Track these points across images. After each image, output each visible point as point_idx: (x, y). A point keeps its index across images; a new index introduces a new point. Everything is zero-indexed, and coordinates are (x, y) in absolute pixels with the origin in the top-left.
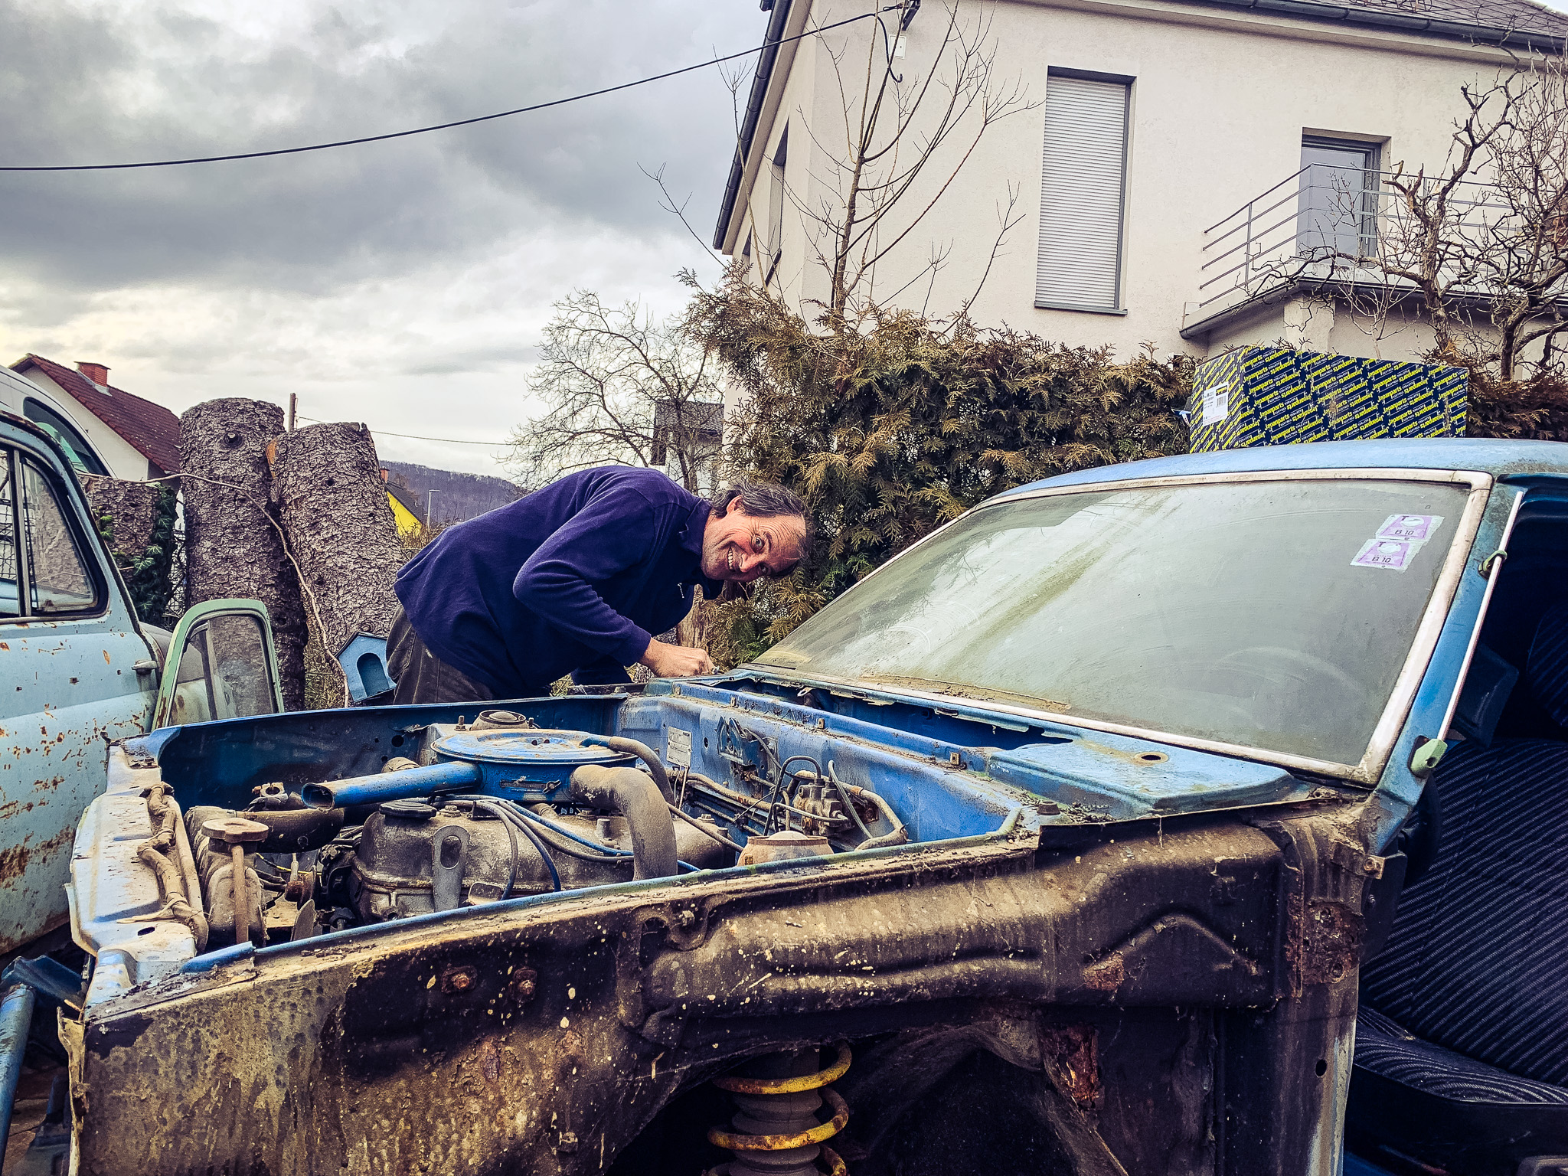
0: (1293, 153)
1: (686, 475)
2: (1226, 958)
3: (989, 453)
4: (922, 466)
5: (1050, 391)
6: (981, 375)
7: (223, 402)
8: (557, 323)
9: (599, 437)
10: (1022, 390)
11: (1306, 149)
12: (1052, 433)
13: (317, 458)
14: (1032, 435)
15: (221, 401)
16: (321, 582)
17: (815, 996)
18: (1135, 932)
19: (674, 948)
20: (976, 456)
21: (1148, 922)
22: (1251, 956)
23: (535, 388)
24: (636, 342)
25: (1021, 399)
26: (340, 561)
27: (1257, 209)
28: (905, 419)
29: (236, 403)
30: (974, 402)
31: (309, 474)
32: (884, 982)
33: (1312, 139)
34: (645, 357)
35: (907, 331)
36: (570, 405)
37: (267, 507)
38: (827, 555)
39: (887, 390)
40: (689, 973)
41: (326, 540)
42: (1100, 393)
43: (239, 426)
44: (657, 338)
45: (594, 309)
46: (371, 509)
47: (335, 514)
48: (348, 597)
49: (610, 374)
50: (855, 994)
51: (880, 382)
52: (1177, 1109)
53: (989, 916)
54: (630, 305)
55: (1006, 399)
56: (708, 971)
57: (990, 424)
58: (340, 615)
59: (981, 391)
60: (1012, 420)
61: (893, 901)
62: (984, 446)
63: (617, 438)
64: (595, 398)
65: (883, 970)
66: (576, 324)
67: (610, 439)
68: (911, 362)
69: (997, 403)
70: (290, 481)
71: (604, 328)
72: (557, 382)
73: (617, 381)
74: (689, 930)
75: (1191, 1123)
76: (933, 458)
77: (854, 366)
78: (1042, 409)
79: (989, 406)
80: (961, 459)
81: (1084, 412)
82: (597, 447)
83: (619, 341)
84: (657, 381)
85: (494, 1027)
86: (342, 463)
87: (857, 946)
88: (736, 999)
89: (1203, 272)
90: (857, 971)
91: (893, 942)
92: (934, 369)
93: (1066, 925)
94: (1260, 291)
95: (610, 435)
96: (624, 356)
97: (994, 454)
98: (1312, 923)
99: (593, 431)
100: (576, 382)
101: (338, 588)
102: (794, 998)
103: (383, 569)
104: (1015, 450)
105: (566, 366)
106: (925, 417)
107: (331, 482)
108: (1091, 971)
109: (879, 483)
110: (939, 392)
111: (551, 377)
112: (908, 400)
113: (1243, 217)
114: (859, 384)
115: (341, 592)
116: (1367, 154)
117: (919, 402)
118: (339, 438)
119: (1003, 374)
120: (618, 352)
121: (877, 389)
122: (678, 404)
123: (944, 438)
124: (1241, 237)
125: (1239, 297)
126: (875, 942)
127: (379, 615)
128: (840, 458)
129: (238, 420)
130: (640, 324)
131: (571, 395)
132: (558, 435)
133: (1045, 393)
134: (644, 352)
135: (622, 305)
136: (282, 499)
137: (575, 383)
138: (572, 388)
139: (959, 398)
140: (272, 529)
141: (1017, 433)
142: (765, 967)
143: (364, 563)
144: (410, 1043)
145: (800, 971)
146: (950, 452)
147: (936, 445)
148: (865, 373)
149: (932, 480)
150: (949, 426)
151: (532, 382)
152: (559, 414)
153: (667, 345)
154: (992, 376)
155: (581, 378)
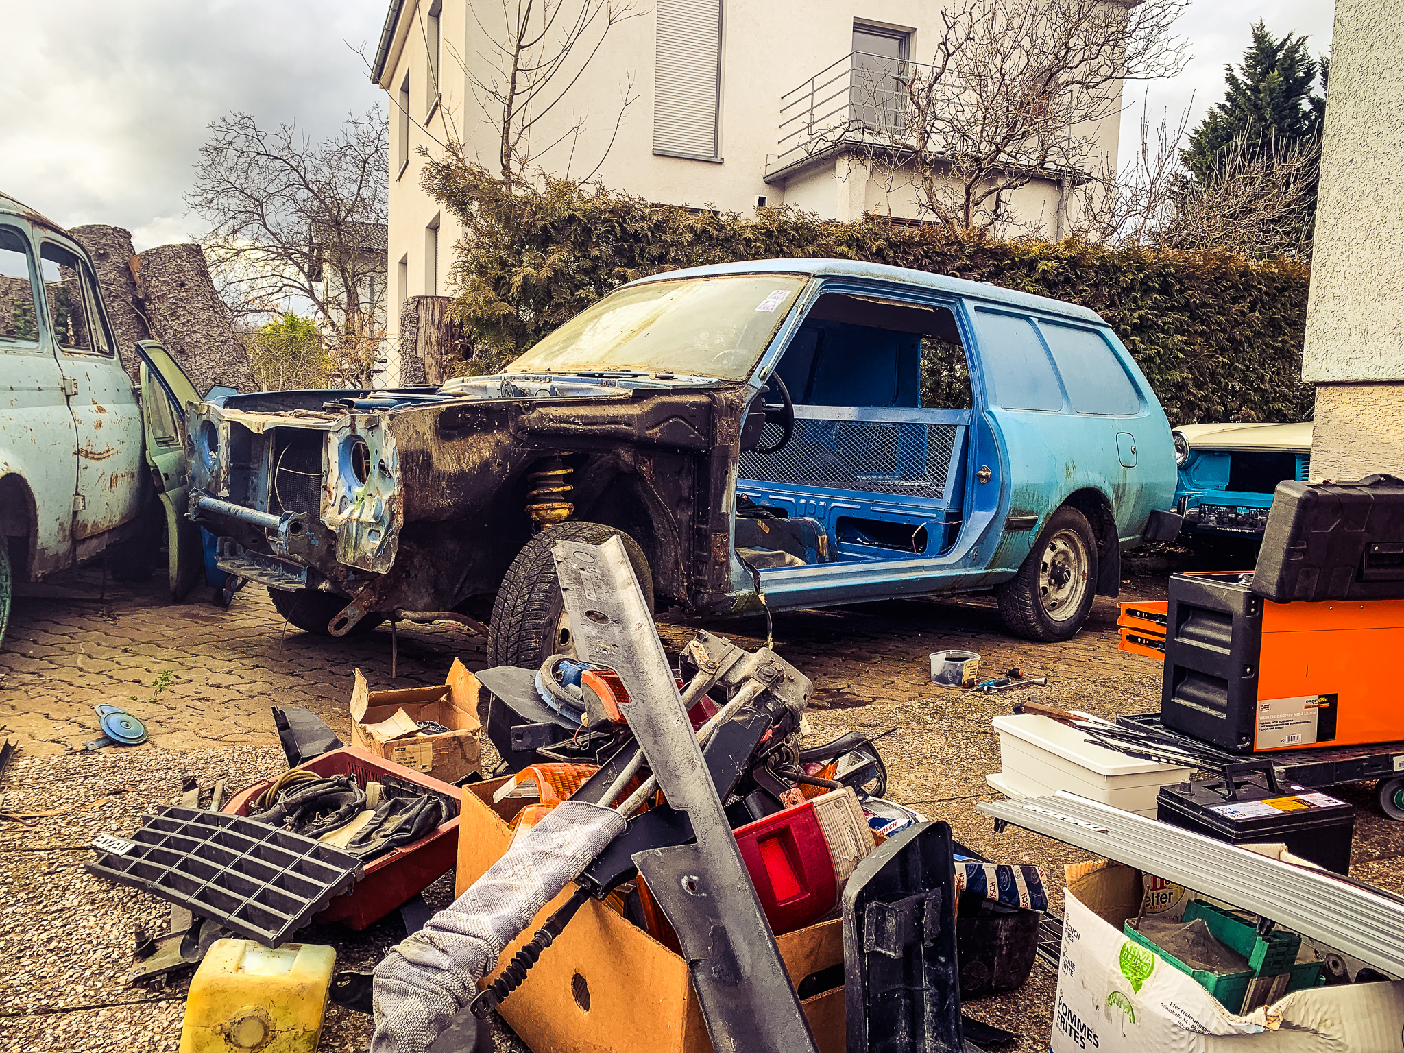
0: (845, 39)
1: (348, 290)
2: (693, 434)
3: (618, 269)
4: (579, 276)
5: (652, 232)
6: (612, 221)
7: (91, 227)
8: (214, 144)
9: (261, 254)
10: (636, 231)
11: (856, 34)
12: (654, 258)
13: (171, 267)
14: (643, 258)
15: (88, 226)
16: (182, 351)
17: (565, 429)
18: (662, 422)
19: (524, 414)
20: (611, 271)
21: (668, 419)
22: (702, 434)
23: (194, 206)
24: (294, 164)
25: (636, 237)
26: (195, 337)
27: (819, 82)
28: (570, 246)
29: (100, 228)
30: (608, 238)
31: (167, 279)
32: (585, 428)
33: (860, 26)
34: (303, 179)
35: (563, 190)
36: (230, 223)
37: (133, 302)
38: (525, 331)
39: (556, 228)
40: (529, 420)
41: (183, 324)
42: (681, 234)
43: (105, 245)
44: (313, 160)
45: (251, 132)
46: (211, 303)
47: (188, 306)
48: (203, 361)
49: (270, 195)
50: (577, 430)
51: (551, 224)
52: (681, 488)
53: (616, 413)
54: (287, 129)
55: (626, 236)
56: (534, 420)
57: (619, 251)
58: (198, 373)
59: (612, 231)
60: (631, 249)
61: (587, 408)
62: (615, 265)
63: (278, 254)
64: (256, 217)
65: (585, 424)
66: (234, 146)
67: (273, 256)
68: (571, 212)
69: (622, 239)
70: (153, 283)
71: (261, 149)
72: (215, 201)
73: (277, 201)
74: (527, 409)
75: (685, 493)
76: (585, 271)
77: (535, 213)
78: (648, 244)
79: (618, 240)
80: (602, 273)
81: (672, 245)
82: (262, 263)
83: (277, 163)
84: (316, 203)
85: (475, 431)
86: (189, 271)
87: (578, 417)
88: (543, 428)
89: (781, 130)
90: (577, 424)
91: (587, 417)
92: (584, 216)
93: (639, 417)
94: (815, 151)
95: (273, 253)
96: (283, 177)
97: (621, 270)
98: (723, 425)
99: (256, 249)
100: (236, 201)
101: (195, 355)
102: (560, 429)
103: (224, 343)
104: (633, 268)
105: (225, 186)
106: (580, 246)
107: (183, 285)
108: (650, 432)
109: (553, 287)
110: (587, 231)
111: (210, 196)
112: (569, 235)
113: (808, 89)
114: (541, 224)
115: (198, 358)
116: (901, 40)
117: (576, 237)
118: (184, 254)
119: (625, 220)
120: (277, 173)
121: (549, 227)
122: (338, 223)
123: (591, 260)
124: (806, 104)
125: (801, 155)
126: (582, 416)
127: (225, 373)
128: (531, 270)
129: (103, 241)
130: (297, 148)
131: (231, 214)
132: (222, 252)
133: (649, 234)
134: (302, 174)
135: (279, 129)
136: (147, 297)
137: (235, 203)
138: (232, 207)
139: (598, 235)
140: (138, 316)
141: (634, 257)
142: (551, 420)
143: (212, 339)
144: (456, 432)
145: (561, 422)
146: (595, 268)
147: (588, 264)
148: (542, 219)
149: (585, 285)
150: (595, 253)
151: (191, 200)
152: (220, 232)
153: (324, 168)
154: (618, 222)
155: (241, 197)
